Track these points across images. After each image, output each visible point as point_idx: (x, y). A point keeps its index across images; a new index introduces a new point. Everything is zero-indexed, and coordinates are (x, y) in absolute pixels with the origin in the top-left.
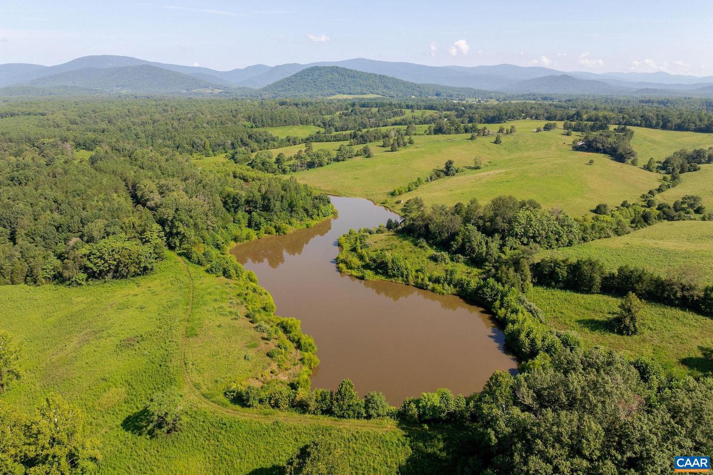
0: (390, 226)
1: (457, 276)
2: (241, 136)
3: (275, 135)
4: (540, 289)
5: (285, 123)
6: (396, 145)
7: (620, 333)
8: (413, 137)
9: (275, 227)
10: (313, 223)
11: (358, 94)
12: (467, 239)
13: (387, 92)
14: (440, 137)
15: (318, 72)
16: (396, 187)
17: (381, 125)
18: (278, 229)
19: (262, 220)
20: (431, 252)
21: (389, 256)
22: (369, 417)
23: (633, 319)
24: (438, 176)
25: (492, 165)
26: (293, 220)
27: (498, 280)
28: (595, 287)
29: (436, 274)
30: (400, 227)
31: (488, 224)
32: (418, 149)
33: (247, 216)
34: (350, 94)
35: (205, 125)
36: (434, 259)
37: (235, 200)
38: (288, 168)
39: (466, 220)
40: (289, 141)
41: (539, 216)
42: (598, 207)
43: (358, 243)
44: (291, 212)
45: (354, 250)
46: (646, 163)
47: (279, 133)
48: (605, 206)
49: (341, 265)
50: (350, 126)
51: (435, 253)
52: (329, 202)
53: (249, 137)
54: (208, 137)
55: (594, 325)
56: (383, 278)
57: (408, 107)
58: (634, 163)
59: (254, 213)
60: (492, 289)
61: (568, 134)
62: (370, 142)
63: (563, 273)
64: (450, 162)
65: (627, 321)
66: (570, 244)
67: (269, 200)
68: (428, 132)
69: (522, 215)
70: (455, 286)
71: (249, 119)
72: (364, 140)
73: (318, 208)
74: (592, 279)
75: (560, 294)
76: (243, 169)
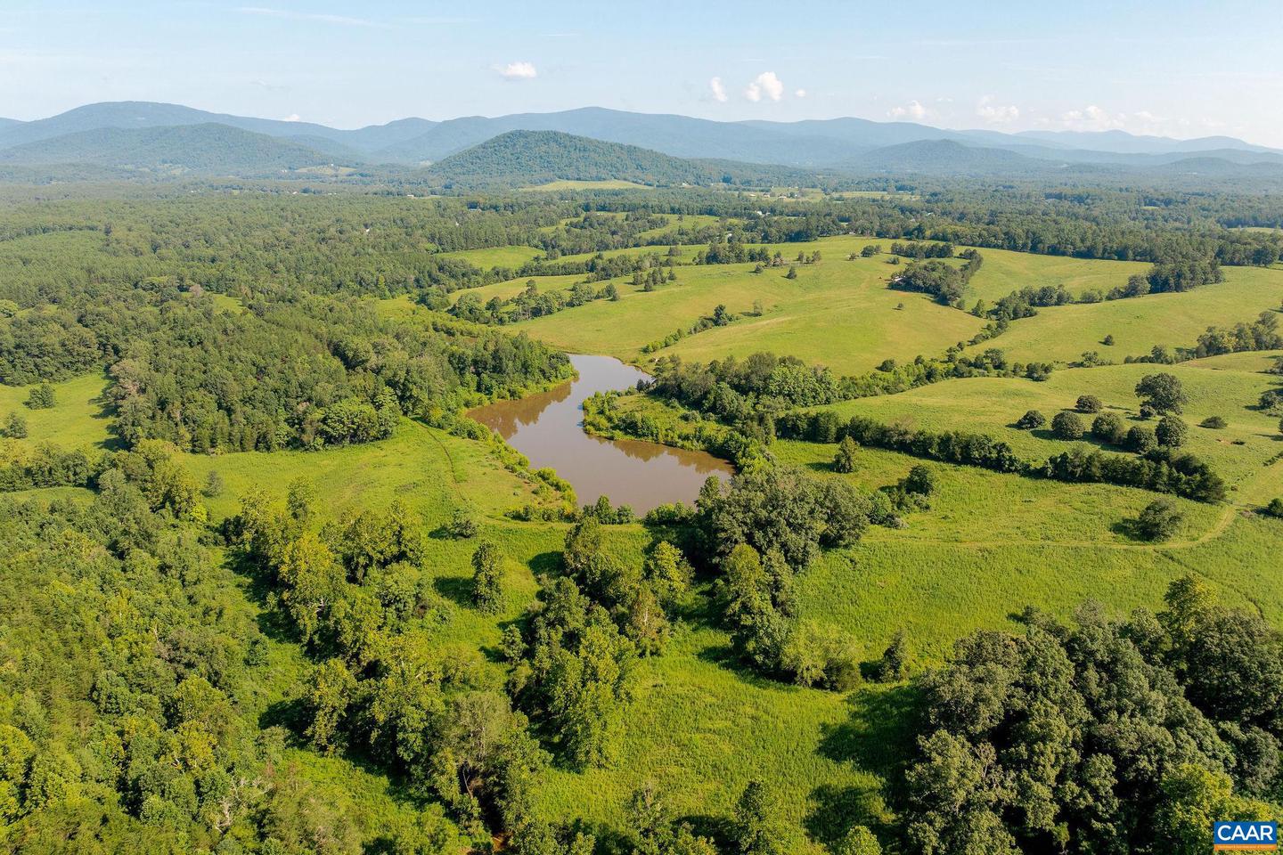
0: (640, 387)
1: (705, 433)
2: (428, 268)
3: (476, 265)
4: (783, 441)
5: (487, 243)
6: (651, 283)
7: (839, 471)
8: (676, 270)
9: (509, 391)
10: (551, 386)
11: (592, 179)
12: (718, 397)
13: (642, 176)
14: (715, 268)
15: (522, 141)
16: (650, 342)
17: (630, 244)
18: (513, 394)
19: (494, 382)
20: (683, 411)
21: (638, 416)
22: (621, 523)
23: (849, 459)
24: (705, 326)
25: (778, 310)
26: (529, 383)
27: (743, 433)
28: (830, 437)
29: (685, 432)
30: (651, 388)
31: (743, 382)
32: (682, 288)
33: (476, 378)
34: (579, 179)
35: (370, 250)
36: (685, 418)
37: (461, 359)
38: (506, 317)
39: (720, 378)
40: (497, 274)
41: (795, 373)
42: (884, 363)
43: (606, 405)
44: (526, 373)
45: (601, 412)
46: (975, 305)
47: (480, 260)
48: (892, 362)
49: (588, 427)
50: (584, 247)
51: (687, 412)
52: (568, 362)
53: (440, 269)
54: (380, 270)
55: (819, 467)
56: (633, 438)
57: (673, 211)
58: (960, 307)
59: (483, 375)
60: (737, 442)
61: (894, 262)
62: (615, 276)
63: (803, 425)
64: (721, 308)
65: (843, 461)
66: (828, 401)
67: (501, 359)
68: (698, 260)
69: (778, 372)
70: (704, 443)
71: (432, 239)
72: (606, 274)
73: (556, 369)
74: (828, 430)
75: (799, 445)
76: (443, 318)
